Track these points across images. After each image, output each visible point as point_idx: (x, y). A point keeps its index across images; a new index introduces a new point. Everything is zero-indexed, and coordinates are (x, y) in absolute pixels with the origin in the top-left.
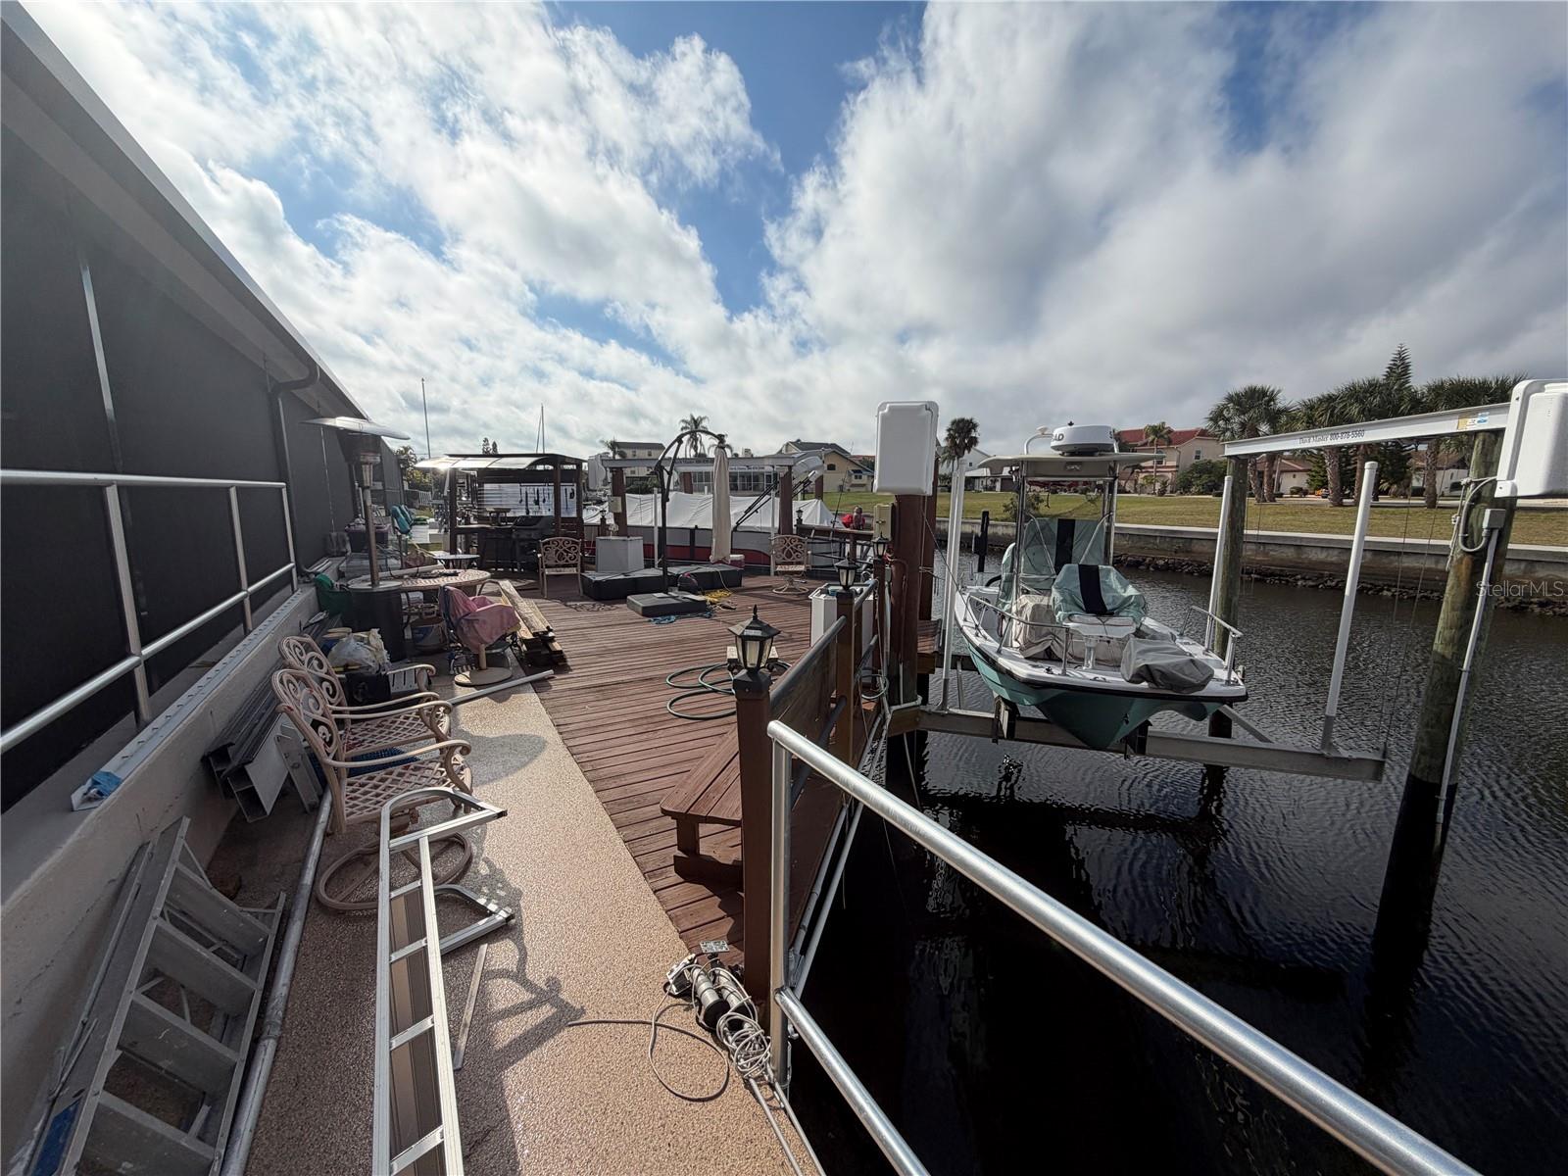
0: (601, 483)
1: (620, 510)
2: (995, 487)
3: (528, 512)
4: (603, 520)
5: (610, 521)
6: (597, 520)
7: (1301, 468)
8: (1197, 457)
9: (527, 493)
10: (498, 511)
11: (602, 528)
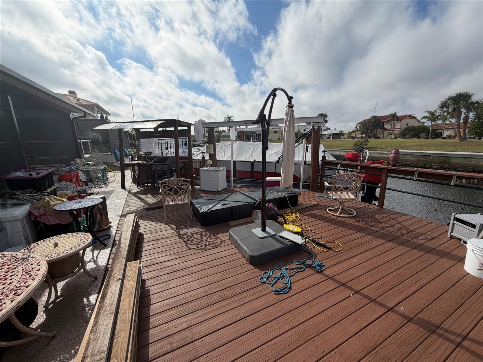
0: (201, 137)
1: (213, 152)
2: (330, 137)
3: (162, 154)
4: (203, 157)
5: (207, 157)
6: (199, 157)
7: (451, 128)
8: (407, 125)
9: (161, 143)
10: (146, 154)
11: (203, 162)
